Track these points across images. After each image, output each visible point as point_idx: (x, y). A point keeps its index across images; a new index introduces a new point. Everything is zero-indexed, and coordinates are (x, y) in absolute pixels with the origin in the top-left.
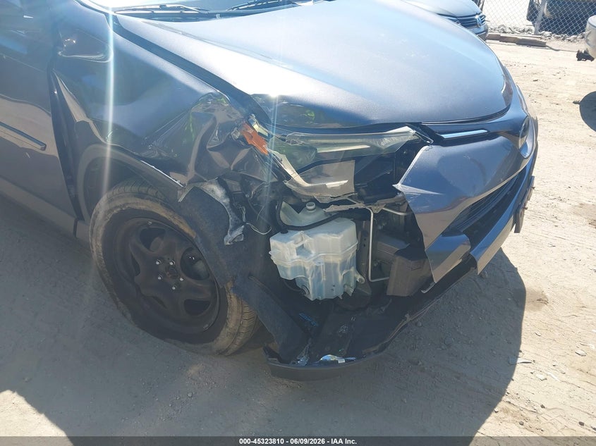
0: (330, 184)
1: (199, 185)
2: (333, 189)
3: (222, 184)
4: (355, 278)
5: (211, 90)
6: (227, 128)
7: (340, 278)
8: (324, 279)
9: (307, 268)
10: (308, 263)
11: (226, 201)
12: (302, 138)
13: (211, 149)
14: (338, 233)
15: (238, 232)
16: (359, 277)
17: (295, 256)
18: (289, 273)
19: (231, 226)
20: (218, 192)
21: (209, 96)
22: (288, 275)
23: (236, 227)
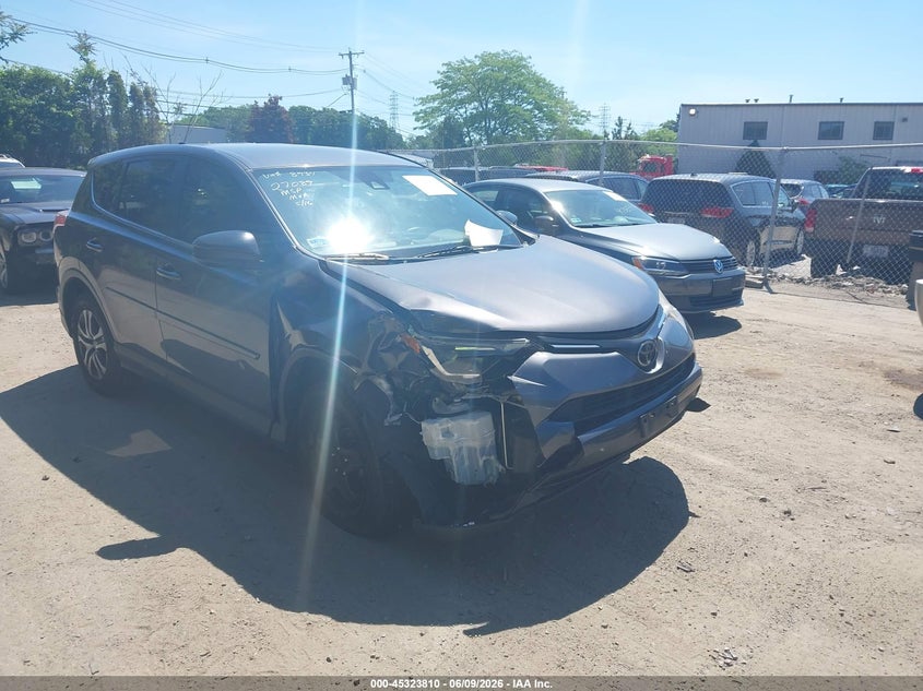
0: (467, 376)
1: (370, 378)
2: (469, 379)
3: (389, 380)
4: (497, 469)
5: (383, 309)
6: (393, 334)
7: (481, 463)
8: (467, 463)
9: (451, 449)
10: (452, 446)
11: (389, 393)
12: (445, 340)
13: (382, 351)
14: (475, 419)
15: (396, 418)
16: (501, 467)
17: (441, 438)
18: (436, 452)
19: (391, 412)
20: (384, 385)
21: (381, 313)
22: (436, 455)
23: (395, 413)
